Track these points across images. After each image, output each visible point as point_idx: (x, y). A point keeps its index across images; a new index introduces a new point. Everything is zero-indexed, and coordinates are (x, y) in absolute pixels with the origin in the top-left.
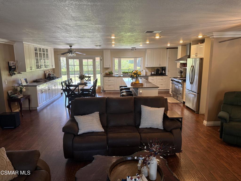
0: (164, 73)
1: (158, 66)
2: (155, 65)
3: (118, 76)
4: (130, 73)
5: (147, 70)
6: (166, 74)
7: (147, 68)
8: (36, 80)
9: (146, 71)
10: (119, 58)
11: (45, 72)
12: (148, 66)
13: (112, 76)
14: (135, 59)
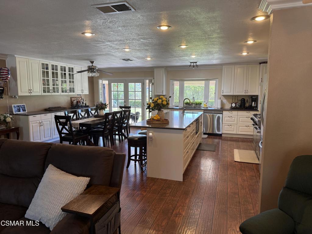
0: (254, 107)
1: (244, 94)
2: (237, 92)
3: (178, 108)
4: (194, 104)
5: (225, 101)
6: (257, 108)
7: (224, 96)
8: (49, 108)
9: (222, 101)
10: (182, 80)
11: (73, 99)
12: (224, 94)
13: (168, 107)
14: (206, 81)
